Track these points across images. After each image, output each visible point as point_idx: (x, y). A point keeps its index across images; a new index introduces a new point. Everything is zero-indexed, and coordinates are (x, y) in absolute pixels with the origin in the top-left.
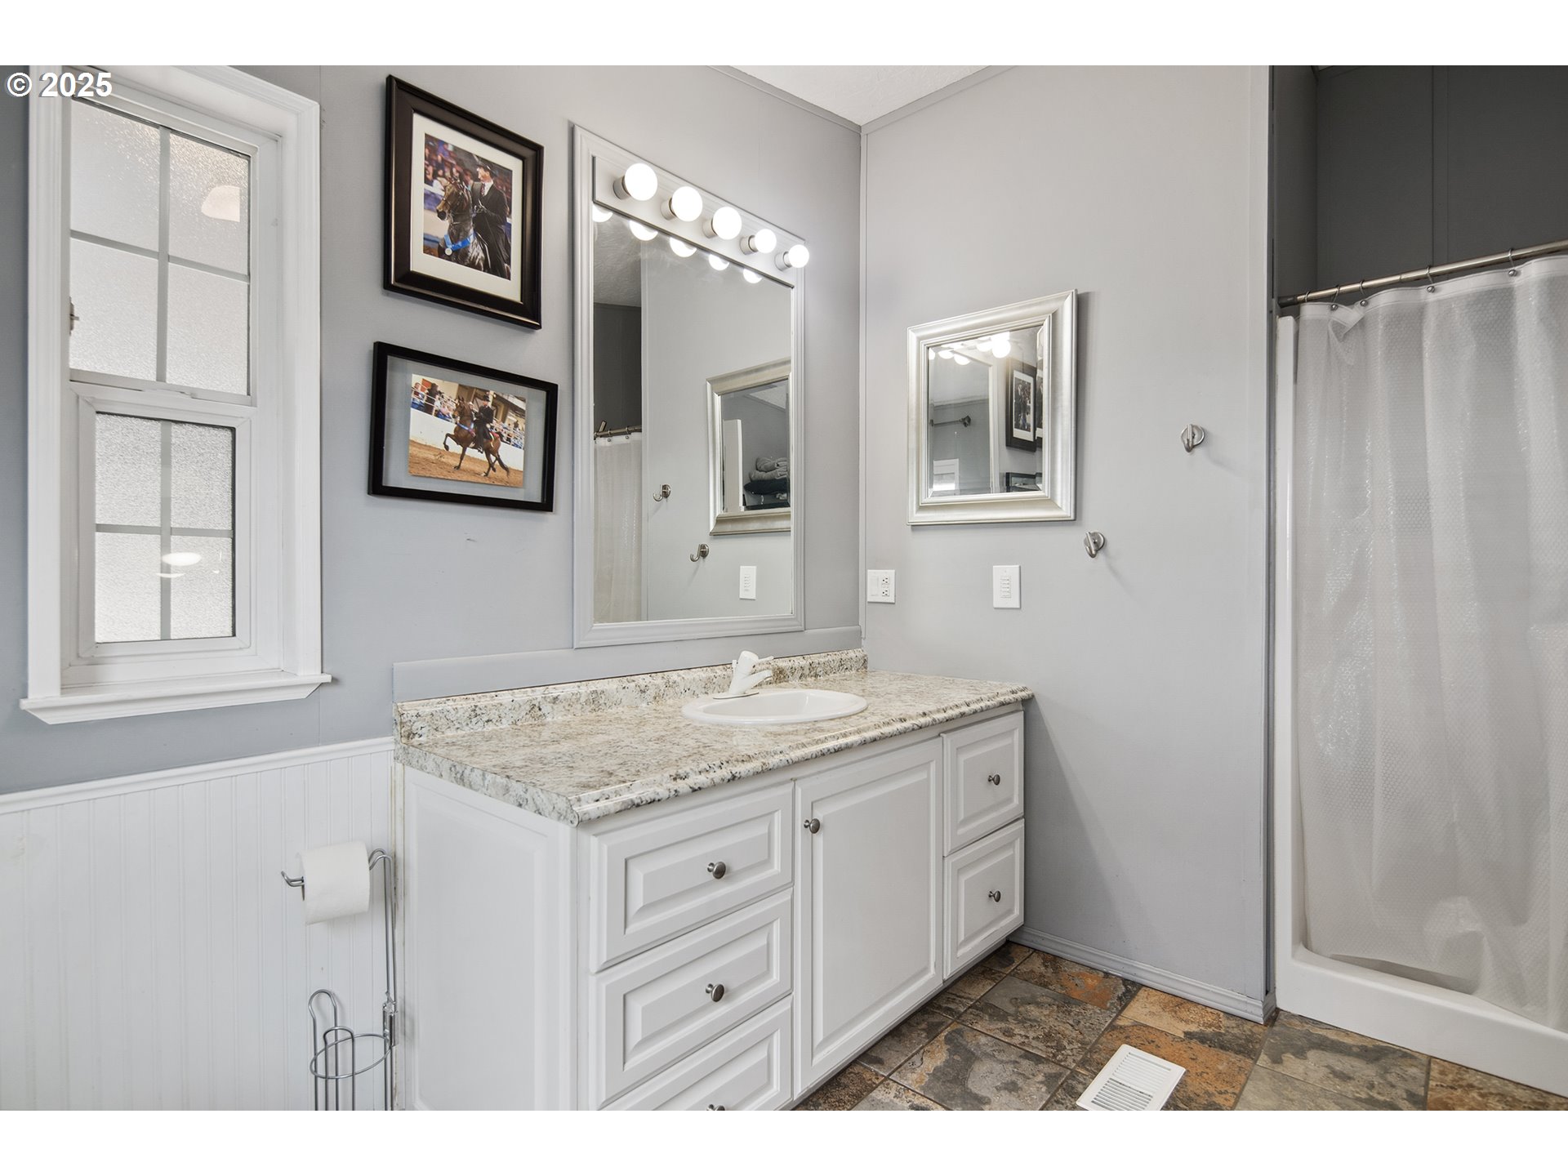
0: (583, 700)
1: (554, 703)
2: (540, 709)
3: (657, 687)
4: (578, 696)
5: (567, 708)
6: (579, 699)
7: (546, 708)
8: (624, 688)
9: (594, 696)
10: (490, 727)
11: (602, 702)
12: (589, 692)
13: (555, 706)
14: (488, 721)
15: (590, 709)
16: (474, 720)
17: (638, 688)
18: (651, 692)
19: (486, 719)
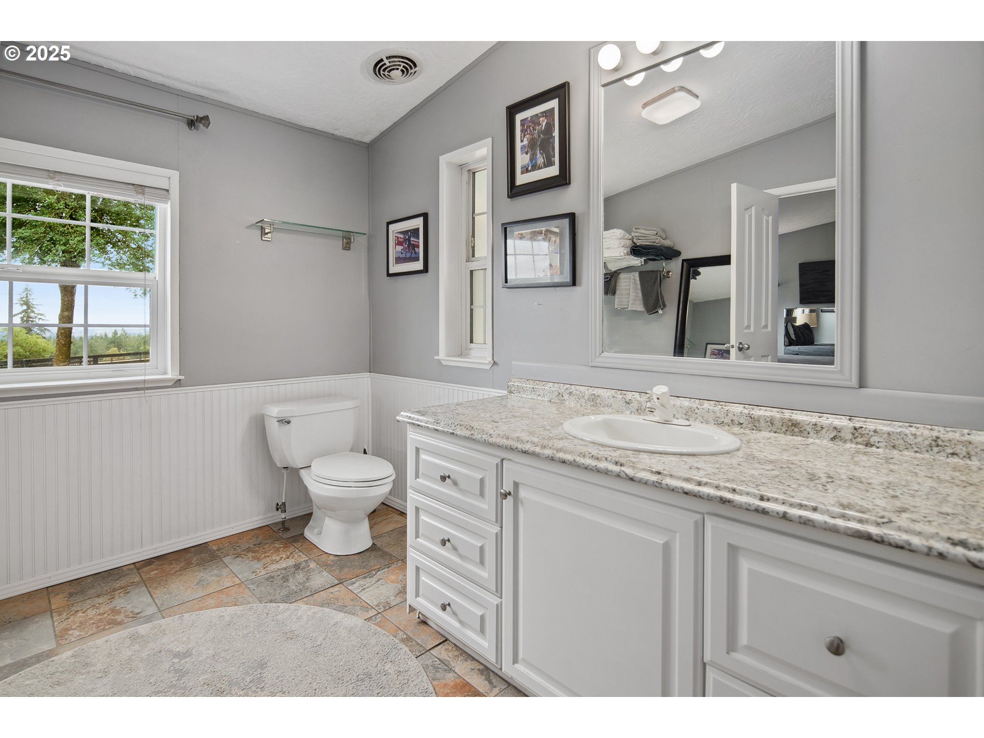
0: (586, 397)
1: (570, 395)
2: (563, 396)
3: (640, 403)
4: (583, 394)
5: (577, 399)
6: (584, 397)
7: (566, 397)
8: (614, 397)
9: (593, 397)
10: (540, 398)
11: (598, 402)
12: (590, 393)
13: (571, 397)
14: (539, 395)
15: (590, 404)
16: (533, 393)
17: (624, 400)
18: (635, 405)
19: (538, 394)
